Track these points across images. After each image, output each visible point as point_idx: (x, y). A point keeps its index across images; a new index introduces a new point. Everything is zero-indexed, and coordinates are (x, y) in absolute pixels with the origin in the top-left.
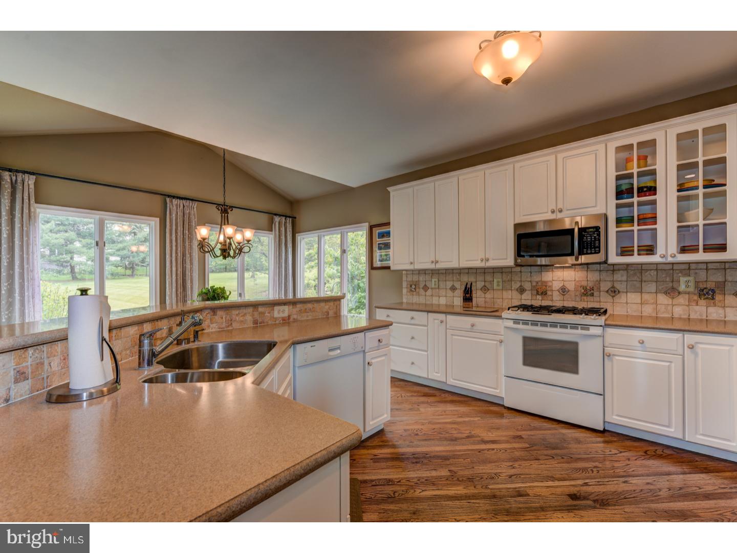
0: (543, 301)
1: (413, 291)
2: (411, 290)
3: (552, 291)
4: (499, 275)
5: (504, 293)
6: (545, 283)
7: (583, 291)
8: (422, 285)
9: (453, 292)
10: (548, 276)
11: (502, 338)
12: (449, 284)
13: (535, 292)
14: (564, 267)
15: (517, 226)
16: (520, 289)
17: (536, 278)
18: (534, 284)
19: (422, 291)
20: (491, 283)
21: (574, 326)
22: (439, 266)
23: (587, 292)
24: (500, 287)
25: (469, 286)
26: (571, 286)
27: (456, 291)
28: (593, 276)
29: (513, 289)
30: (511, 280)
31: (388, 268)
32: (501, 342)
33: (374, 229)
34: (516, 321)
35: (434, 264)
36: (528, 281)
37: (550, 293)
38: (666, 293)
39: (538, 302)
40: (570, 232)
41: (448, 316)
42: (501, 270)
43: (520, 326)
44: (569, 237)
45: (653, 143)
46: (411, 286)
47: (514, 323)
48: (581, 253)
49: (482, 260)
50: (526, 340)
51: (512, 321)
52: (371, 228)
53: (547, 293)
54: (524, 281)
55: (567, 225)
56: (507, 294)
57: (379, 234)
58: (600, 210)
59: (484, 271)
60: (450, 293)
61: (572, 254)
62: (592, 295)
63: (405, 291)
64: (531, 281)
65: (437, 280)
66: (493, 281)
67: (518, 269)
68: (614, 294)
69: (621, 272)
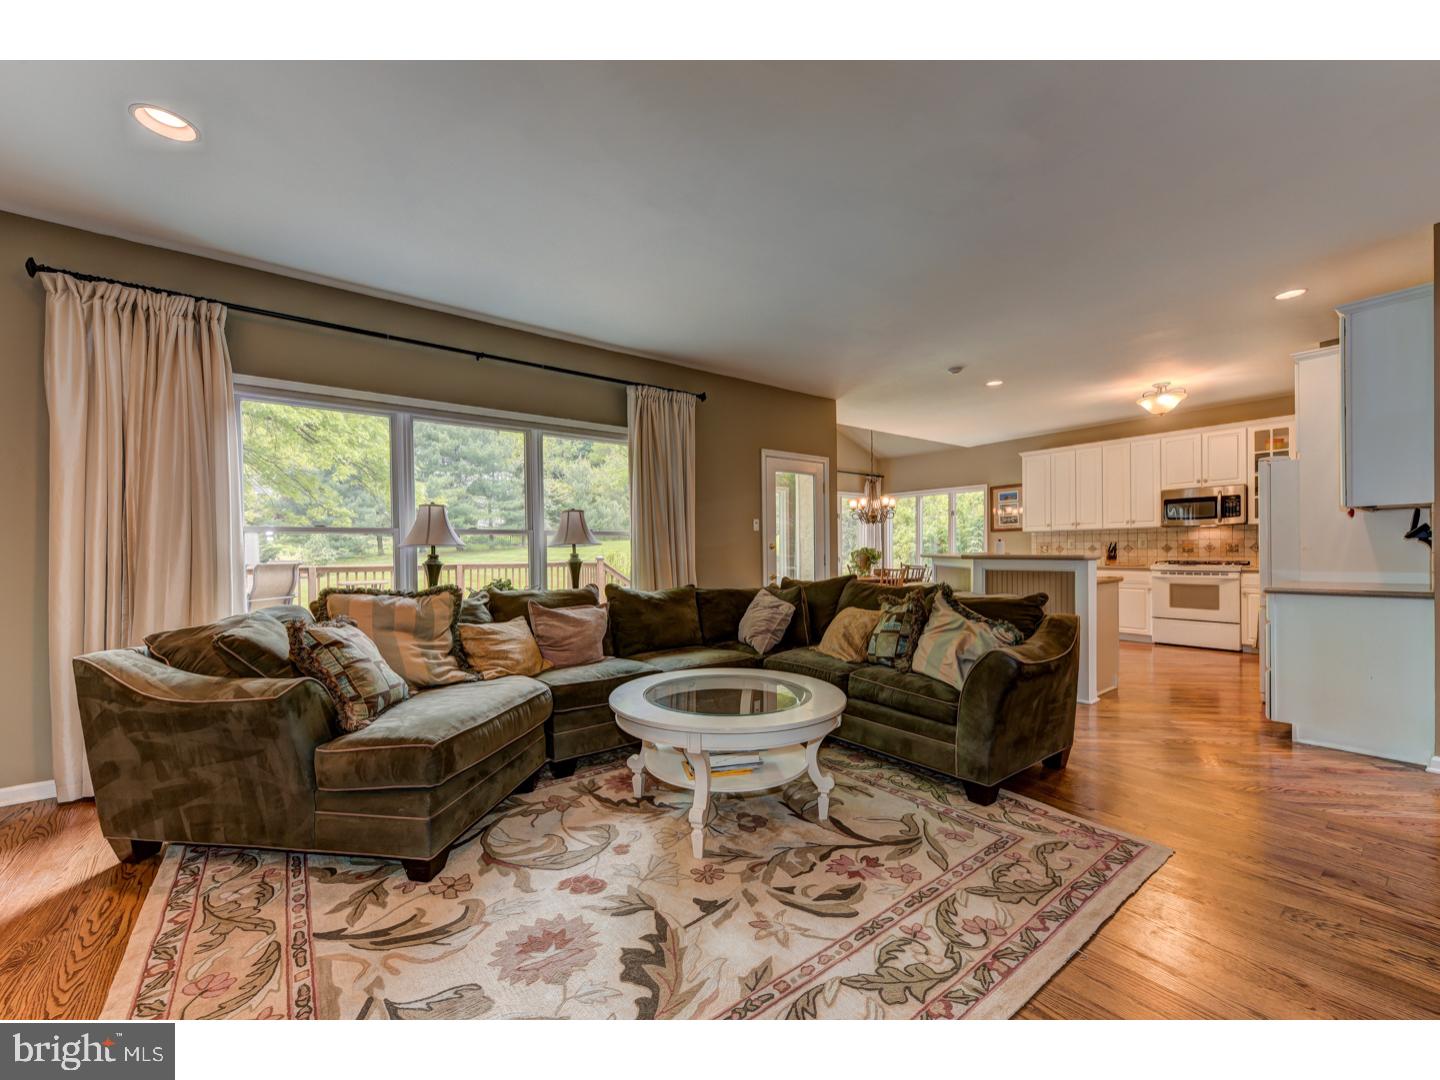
0: (1189, 556)
1: (1044, 552)
3: (1198, 548)
4: (1144, 535)
5: (1149, 549)
6: (1191, 542)
7: (1228, 547)
8: (1055, 546)
10: (1194, 536)
11: (1150, 586)
12: (1088, 545)
13: (1182, 549)
14: (1210, 528)
15: (1163, 493)
16: (1166, 547)
17: (1182, 537)
18: (1180, 542)
19: (1055, 552)
20: (1135, 543)
21: (1215, 573)
22: (1079, 528)
23: (1232, 548)
24: (1146, 546)
25: (1113, 545)
26: (1217, 544)
27: (1100, 550)
28: (1238, 535)
29: (1158, 547)
30: (1157, 540)
31: (1020, 529)
32: (1149, 590)
33: (995, 491)
35: (1074, 526)
36: (1174, 541)
37: (1195, 550)
39: (1185, 557)
40: (1214, 499)
42: (1146, 531)
43: (1168, 576)
44: (1213, 503)
45: (1285, 431)
47: (1163, 573)
48: (1224, 515)
49: (1128, 522)
50: (1173, 587)
51: (1160, 572)
52: (991, 490)
53: (1193, 550)
54: (1170, 541)
55: (1215, 493)
56: (1152, 553)
57: (1001, 496)
58: (1242, 480)
59: (1128, 532)
61: (1216, 517)
62: (1237, 549)
63: (1034, 552)
64: (1177, 541)
66: (1137, 541)
67: (1165, 529)
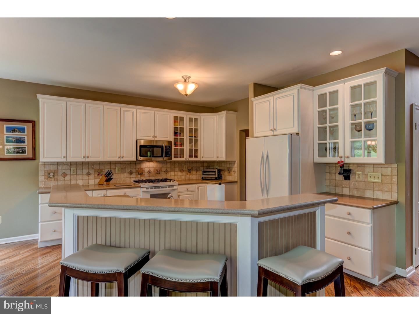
0: (141, 178)
1: (51, 178)
2: (49, 177)
3: (145, 172)
5: (122, 175)
6: (142, 169)
7: (156, 172)
8: (60, 173)
9: (89, 176)
10: (143, 166)
12: (85, 171)
13: (138, 173)
16: (130, 172)
18: (137, 169)
19: (61, 178)
20: (114, 170)
23: (158, 172)
24: (120, 172)
26: (152, 170)
27: (91, 176)
28: (160, 166)
29: (127, 172)
30: (126, 168)
34: (148, 188)
35: (85, 158)
36: (134, 168)
38: (181, 171)
39: (139, 178)
40: (161, 147)
41: (108, 191)
43: (149, 190)
46: (49, 174)
47: (147, 189)
48: (165, 156)
51: (146, 188)
53: (142, 174)
54: (132, 168)
58: (169, 139)
60: (86, 177)
61: (162, 156)
62: (160, 173)
63: (41, 178)
64: (135, 168)
65: (75, 169)
66: (116, 168)
68: (166, 173)
69: (169, 164)
